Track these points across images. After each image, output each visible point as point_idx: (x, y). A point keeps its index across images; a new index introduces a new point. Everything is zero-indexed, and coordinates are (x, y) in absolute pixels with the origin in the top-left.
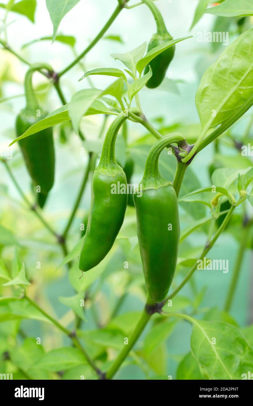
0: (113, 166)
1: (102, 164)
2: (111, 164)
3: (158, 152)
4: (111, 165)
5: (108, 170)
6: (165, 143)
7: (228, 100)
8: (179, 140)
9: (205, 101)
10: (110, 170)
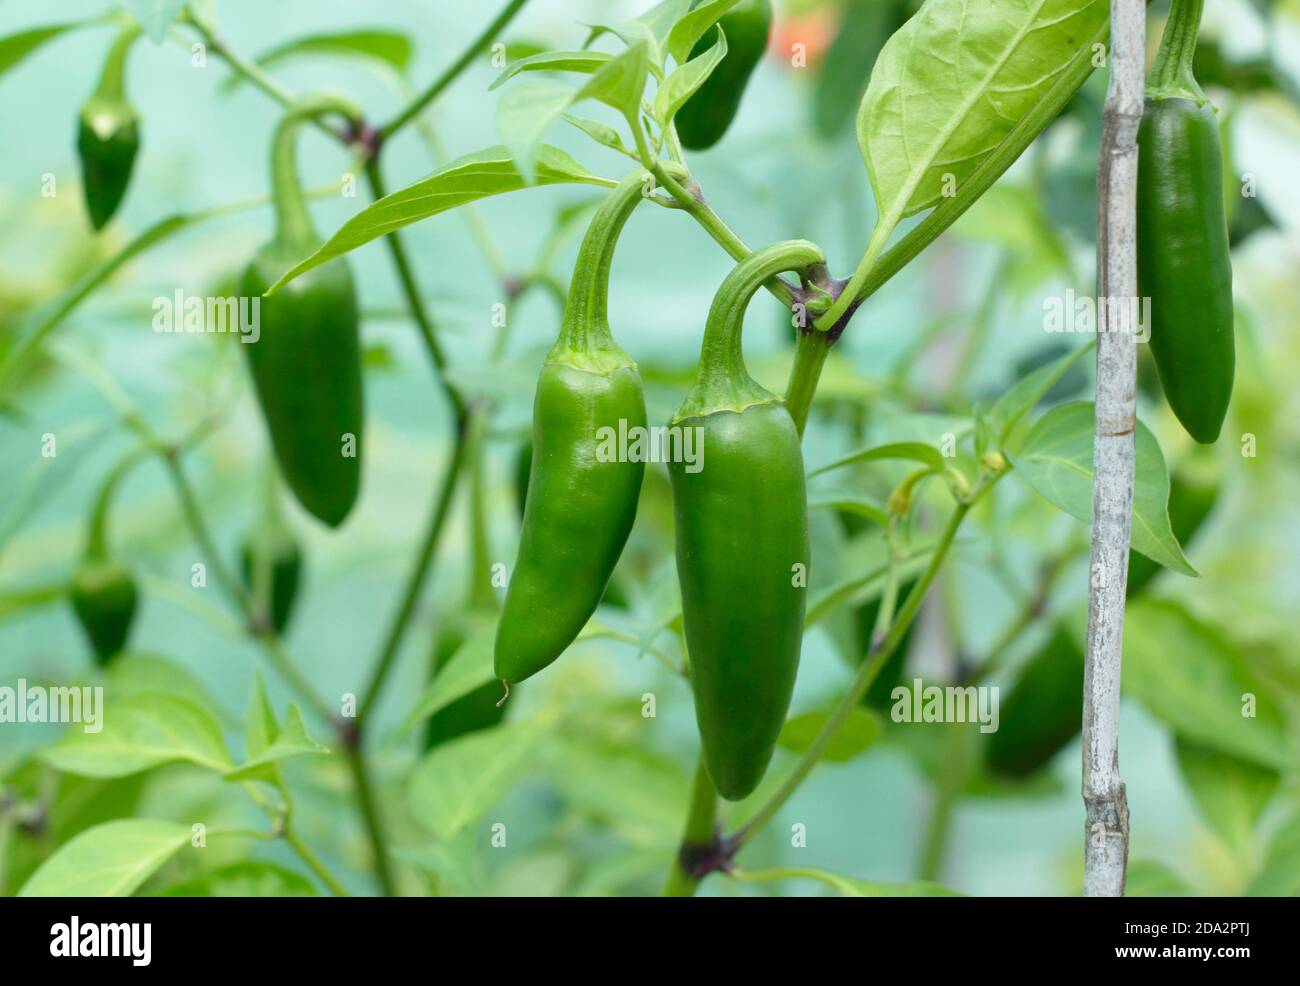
0: (602, 342)
1: (568, 339)
2: (596, 337)
3: (741, 296)
4: (598, 340)
5: (588, 353)
6: (764, 268)
7: (958, 130)
8: (807, 261)
9: (884, 131)
10: (595, 354)
